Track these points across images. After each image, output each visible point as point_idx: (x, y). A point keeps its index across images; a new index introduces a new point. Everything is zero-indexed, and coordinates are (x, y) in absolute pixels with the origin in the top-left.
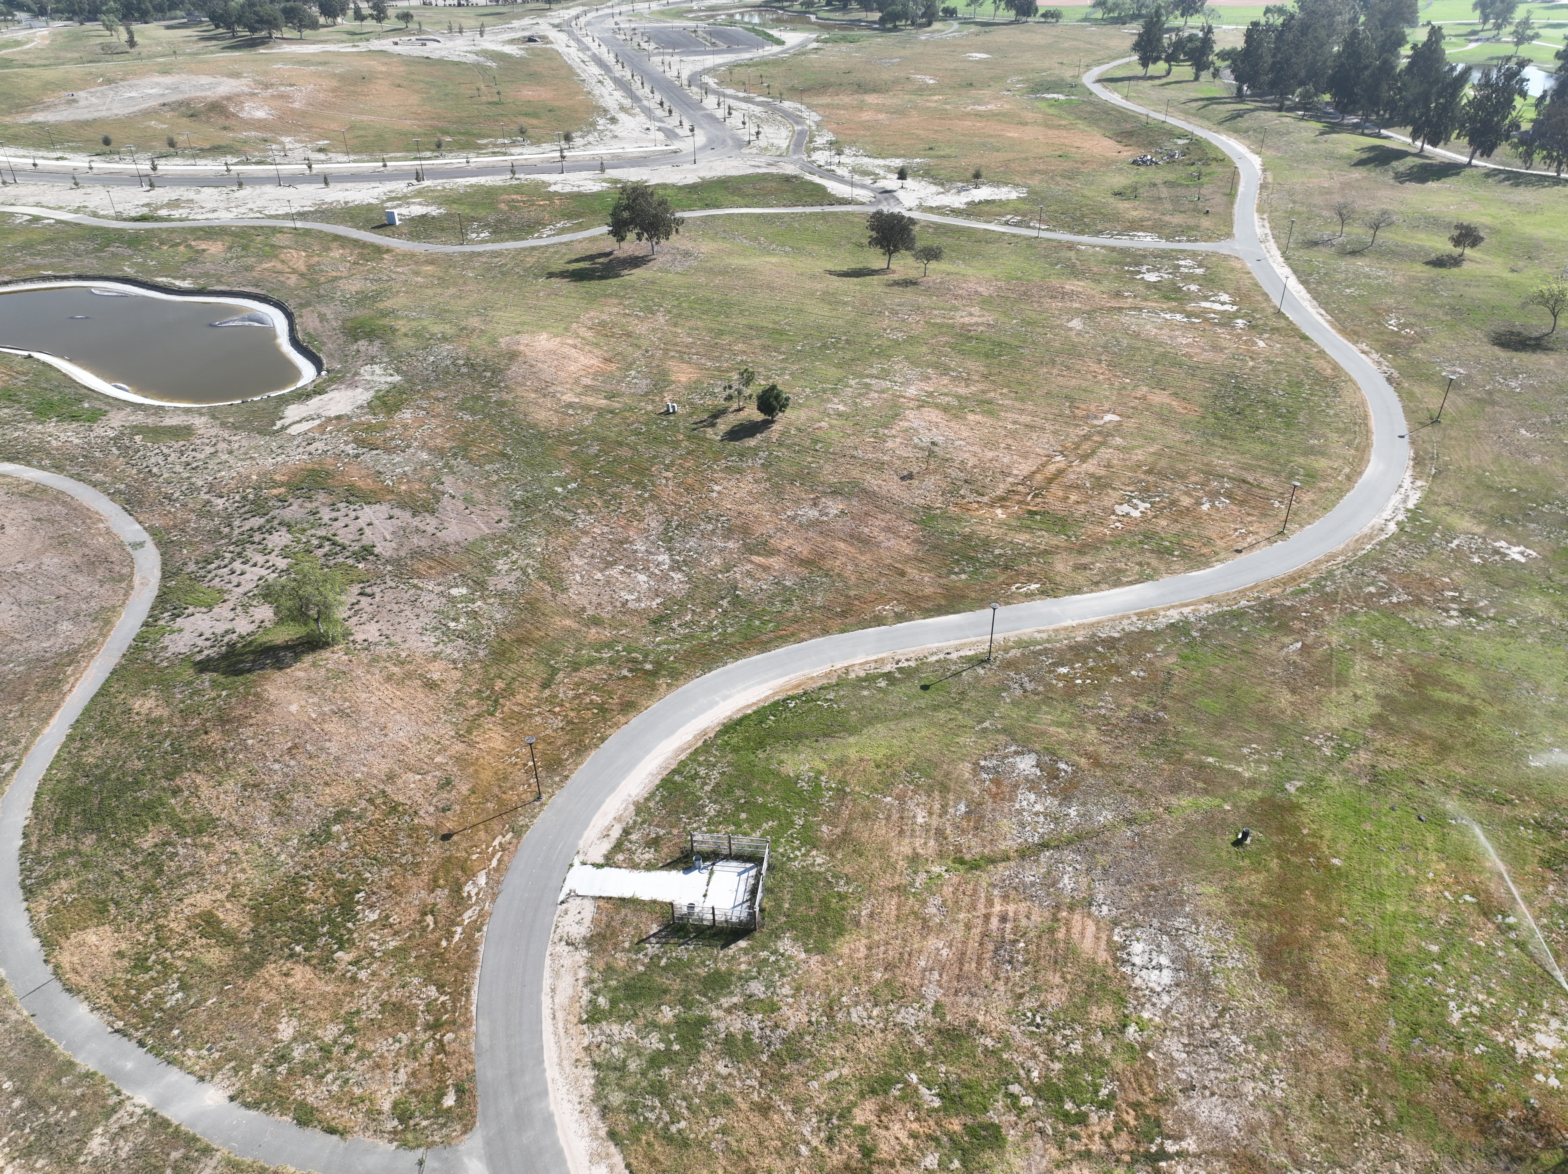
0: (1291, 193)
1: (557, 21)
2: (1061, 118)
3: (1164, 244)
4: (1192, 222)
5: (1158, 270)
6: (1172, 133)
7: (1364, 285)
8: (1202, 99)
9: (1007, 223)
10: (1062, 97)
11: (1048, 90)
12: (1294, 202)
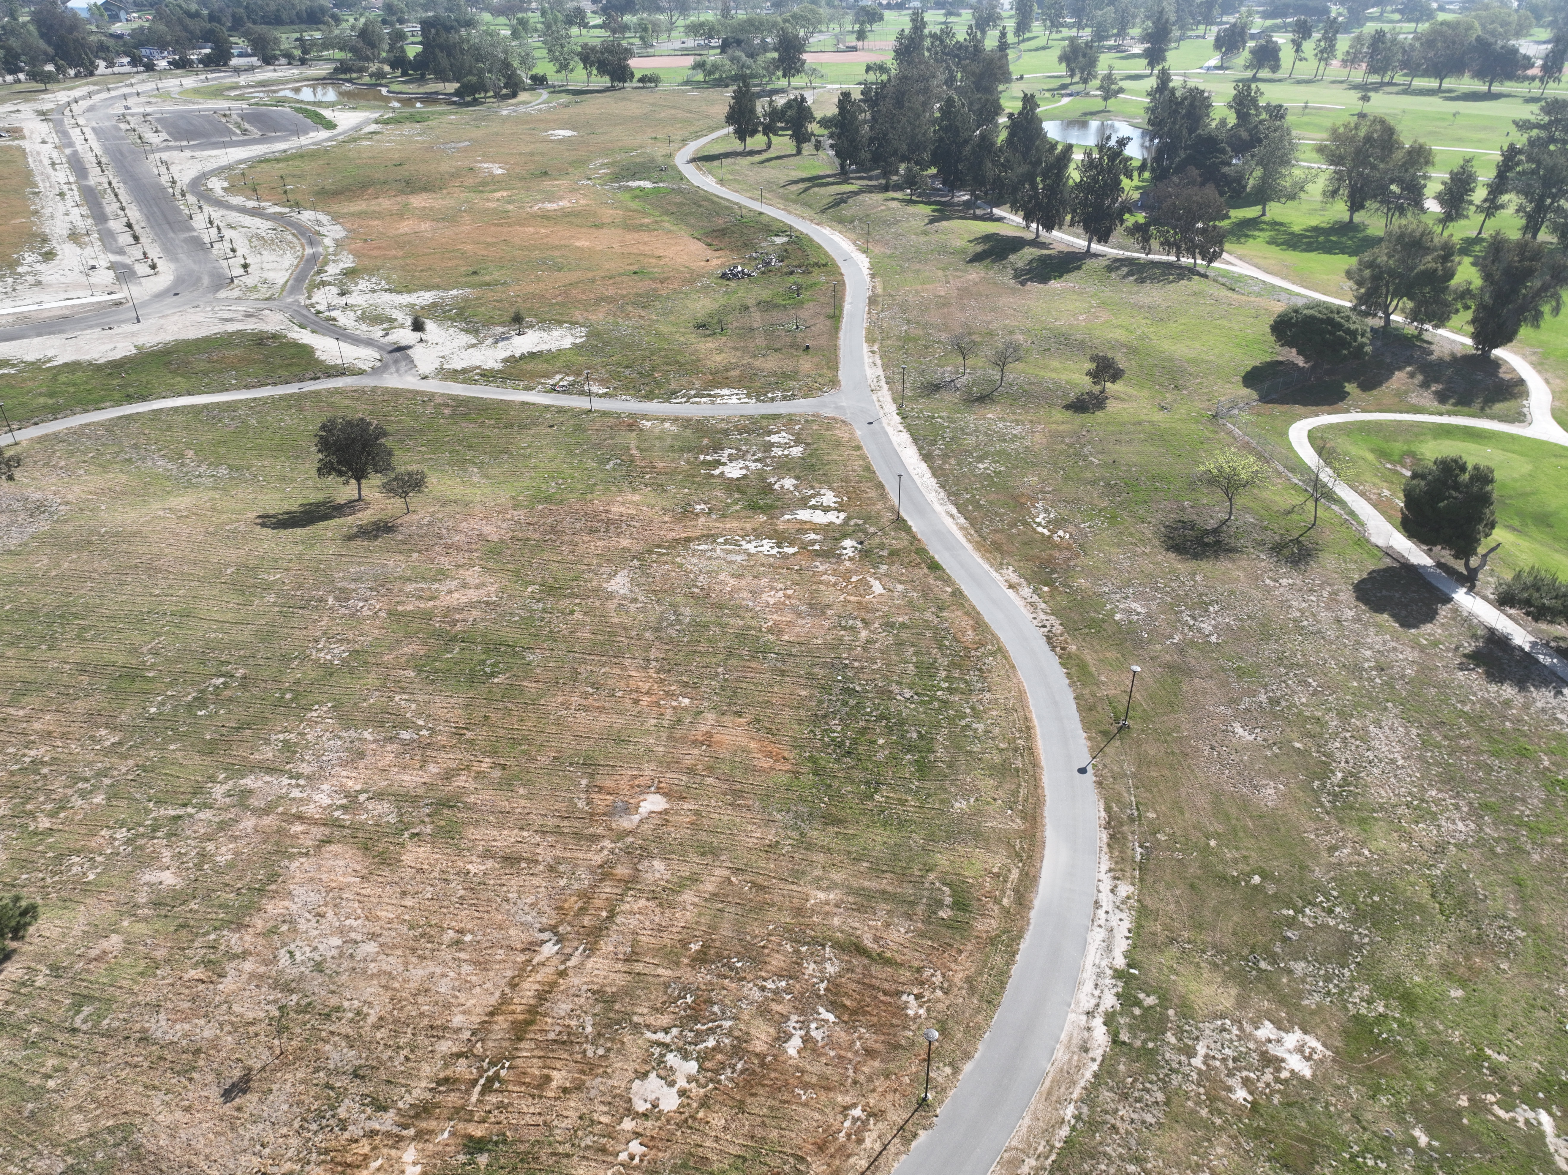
0: (904, 307)
1: (46, 107)
2: (645, 214)
3: (754, 408)
4: (788, 365)
5: (743, 457)
6: (771, 229)
7: (999, 453)
8: (803, 180)
9: (553, 389)
10: (648, 185)
11: (634, 176)
12: (908, 322)
